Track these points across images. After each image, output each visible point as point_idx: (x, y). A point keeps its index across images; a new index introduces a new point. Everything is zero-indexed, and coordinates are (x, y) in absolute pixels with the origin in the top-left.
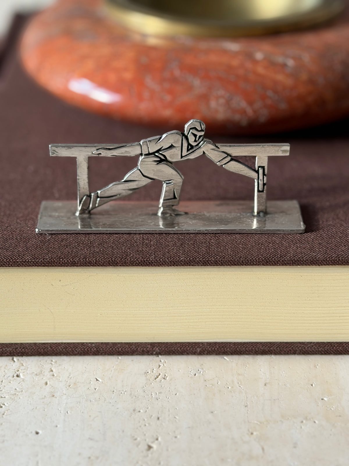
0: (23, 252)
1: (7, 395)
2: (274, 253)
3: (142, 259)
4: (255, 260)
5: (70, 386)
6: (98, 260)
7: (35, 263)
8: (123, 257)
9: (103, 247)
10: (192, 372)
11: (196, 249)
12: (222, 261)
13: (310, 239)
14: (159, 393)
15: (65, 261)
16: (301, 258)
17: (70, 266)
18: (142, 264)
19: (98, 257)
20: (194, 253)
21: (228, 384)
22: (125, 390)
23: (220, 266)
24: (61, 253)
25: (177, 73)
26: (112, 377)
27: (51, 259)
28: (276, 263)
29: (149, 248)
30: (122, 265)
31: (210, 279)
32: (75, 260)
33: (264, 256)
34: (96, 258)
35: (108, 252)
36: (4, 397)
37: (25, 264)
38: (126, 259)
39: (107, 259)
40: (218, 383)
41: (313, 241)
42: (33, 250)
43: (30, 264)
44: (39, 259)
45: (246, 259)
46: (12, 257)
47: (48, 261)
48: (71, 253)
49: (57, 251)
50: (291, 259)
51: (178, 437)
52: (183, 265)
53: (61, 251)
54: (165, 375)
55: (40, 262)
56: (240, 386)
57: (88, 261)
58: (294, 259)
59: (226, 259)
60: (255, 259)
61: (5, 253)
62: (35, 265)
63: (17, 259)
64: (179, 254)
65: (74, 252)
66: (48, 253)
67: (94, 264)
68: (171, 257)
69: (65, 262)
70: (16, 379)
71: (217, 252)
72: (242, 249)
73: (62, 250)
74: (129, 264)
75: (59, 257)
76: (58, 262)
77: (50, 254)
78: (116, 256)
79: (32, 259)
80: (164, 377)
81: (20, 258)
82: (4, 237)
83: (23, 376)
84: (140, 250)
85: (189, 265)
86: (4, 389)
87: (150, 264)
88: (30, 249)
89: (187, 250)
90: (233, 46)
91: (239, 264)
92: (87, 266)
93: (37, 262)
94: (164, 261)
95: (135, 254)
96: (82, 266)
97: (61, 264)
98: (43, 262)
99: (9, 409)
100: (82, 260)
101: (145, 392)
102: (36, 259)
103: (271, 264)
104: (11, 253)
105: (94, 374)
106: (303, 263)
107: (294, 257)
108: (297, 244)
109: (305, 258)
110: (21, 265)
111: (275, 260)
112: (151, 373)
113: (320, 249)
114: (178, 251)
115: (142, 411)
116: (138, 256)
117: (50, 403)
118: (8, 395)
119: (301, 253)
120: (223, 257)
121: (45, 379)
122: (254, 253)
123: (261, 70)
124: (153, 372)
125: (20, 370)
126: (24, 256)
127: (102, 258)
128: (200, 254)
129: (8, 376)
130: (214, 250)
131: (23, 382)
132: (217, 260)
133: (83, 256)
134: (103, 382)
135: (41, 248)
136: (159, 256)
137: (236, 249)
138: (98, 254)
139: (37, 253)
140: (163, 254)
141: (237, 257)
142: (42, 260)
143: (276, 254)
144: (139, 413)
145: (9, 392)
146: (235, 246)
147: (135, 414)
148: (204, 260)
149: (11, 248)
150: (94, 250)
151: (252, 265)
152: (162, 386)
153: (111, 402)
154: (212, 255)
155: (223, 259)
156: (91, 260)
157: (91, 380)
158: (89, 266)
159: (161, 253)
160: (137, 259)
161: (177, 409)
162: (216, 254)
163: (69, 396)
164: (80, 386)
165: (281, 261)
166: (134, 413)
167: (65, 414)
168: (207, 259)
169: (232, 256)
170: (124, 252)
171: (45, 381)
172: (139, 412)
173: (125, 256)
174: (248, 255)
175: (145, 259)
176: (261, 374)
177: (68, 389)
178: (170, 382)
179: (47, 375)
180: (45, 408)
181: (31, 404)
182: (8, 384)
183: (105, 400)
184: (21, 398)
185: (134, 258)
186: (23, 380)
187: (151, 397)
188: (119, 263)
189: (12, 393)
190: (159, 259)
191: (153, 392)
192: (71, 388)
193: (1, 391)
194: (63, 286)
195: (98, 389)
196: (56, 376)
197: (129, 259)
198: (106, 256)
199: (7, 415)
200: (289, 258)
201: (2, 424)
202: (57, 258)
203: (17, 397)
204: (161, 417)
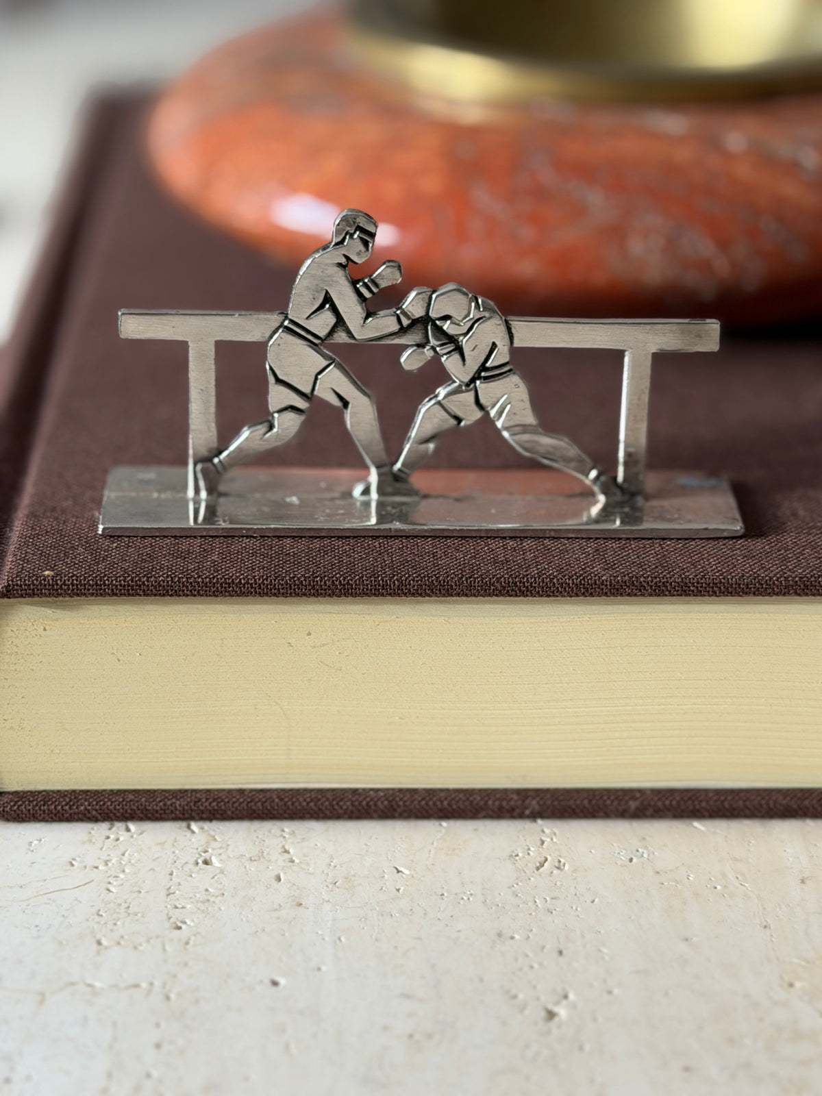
0: (224, 563)
1: (187, 903)
3: (508, 578)
4: (776, 582)
5: (335, 883)
6: (406, 580)
7: (255, 588)
10: (621, 853)
12: (698, 583)
14: (552, 899)
15: (327, 582)
17: (337, 596)
18: (508, 591)
19: (403, 573)
21: (713, 879)
22: (469, 893)
23: (694, 596)
24: (315, 566)
25: (547, 176)
26: (433, 865)
27: (294, 577)
29: (522, 557)
30: (462, 593)
31: (665, 631)
32: (352, 580)
33: (796, 573)
34: (399, 575)
35: (426, 565)
36: (183, 908)
37: (231, 589)
38: (470, 578)
39: (426, 578)
40: (690, 878)
42: (246, 560)
43: (242, 589)
44: (265, 577)
45: (755, 579)
46: (201, 574)
47: (286, 582)
48: (338, 566)
49: (303, 561)
51: (616, 991)
52: (606, 593)
54: (560, 862)
55: (267, 585)
56: (742, 885)
57: (381, 582)
59: (707, 579)
60: (777, 580)
61: (182, 564)
62: (256, 593)
63: (214, 578)
64: (595, 569)
65: (344, 563)
66: (285, 566)
67: (394, 590)
68: (578, 575)
69: (326, 586)
70: (203, 869)
71: (683, 565)
73: (315, 559)
74: (478, 590)
75: (311, 574)
76: (310, 585)
77: (289, 567)
78: (446, 573)
79: (249, 577)
80: (557, 864)
81: (219, 574)
83: (220, 863)
84: (502, 561)
85: (621, 595)
86: (178, 890)
87: (527, 591)
88: (240, 557)
89: (613, 561)
90: (672, 124)
91: (739, 592)
92: (378, 596)
95: (490, 568)
96: (367, 595)
97: (317, 590)
98: (275, 585)
99: (199, 933)
100: (367, 580)
101: (517, 896)
102: (256, 577)
103: (816, 592)
104: (197, 564)
105: (388, 858)
110: (221, 592)
112: (524, 857)
115: (517, 937)
116: (498, 572)
117: (294, 918)
118: (192, 902)
120: (702, 574)
121: (274, 869)
122: (772, 567)
123: (744, 171)
124: (529, 854)
125: (210, 850)
126: (227, 571)
127: (414, 575)
129: (184, 862)
131: (222, 875)
132: (687, 581)
133: (368, 571)
134: (415, 876)
138: (403, 568)
139: (258, 565)
140: (557, 569)
142: (271, 581)
144: (511, 941)
145: (191, 895)
147: (504, 942)
148: (656, 582)
152: (556, 884)
153: (441, 918)
154: (673, 571)
155: (702, 579)
156: (388, 581)
157: (384, 872)
158: (383, 595)
159: (551, 567)
160: (497, 578)
161: (602, 932)
162: (683, 570)
163: (338, 905)
164: (360, 884)
166: (500, 940)
167: (335, 942)
168: (663, 579)
169: (723, 573)
170: (463, 564)
171: (276, 873)
172: (512, 938)
173: (467, 571)
174: (757, 571)
175: (516, 578)
176: (788, 859)
177: (332, 891)
178: (574, 874)
179: (277, 860)
180: (284, 931)
181: (248, 921)
182: (186, 879)
183: (425, 914)
184: (223, 909)
185: (491, 576)
186: (222, 872)
187: (533, 907)
188: (454, 587)
189: (199, 898)
190: (550, 579)
191: (537, 897)
192: (338, 887)
193: (173, 893)
194: (314, 647)
195: (404, 890)
196: (298, 863)
197: (479, 579)
198: (422, 571)
199: (196, 945)
201: (186, 964)
202: (306, 575)
203: (213, 907)
204: (566, 949)
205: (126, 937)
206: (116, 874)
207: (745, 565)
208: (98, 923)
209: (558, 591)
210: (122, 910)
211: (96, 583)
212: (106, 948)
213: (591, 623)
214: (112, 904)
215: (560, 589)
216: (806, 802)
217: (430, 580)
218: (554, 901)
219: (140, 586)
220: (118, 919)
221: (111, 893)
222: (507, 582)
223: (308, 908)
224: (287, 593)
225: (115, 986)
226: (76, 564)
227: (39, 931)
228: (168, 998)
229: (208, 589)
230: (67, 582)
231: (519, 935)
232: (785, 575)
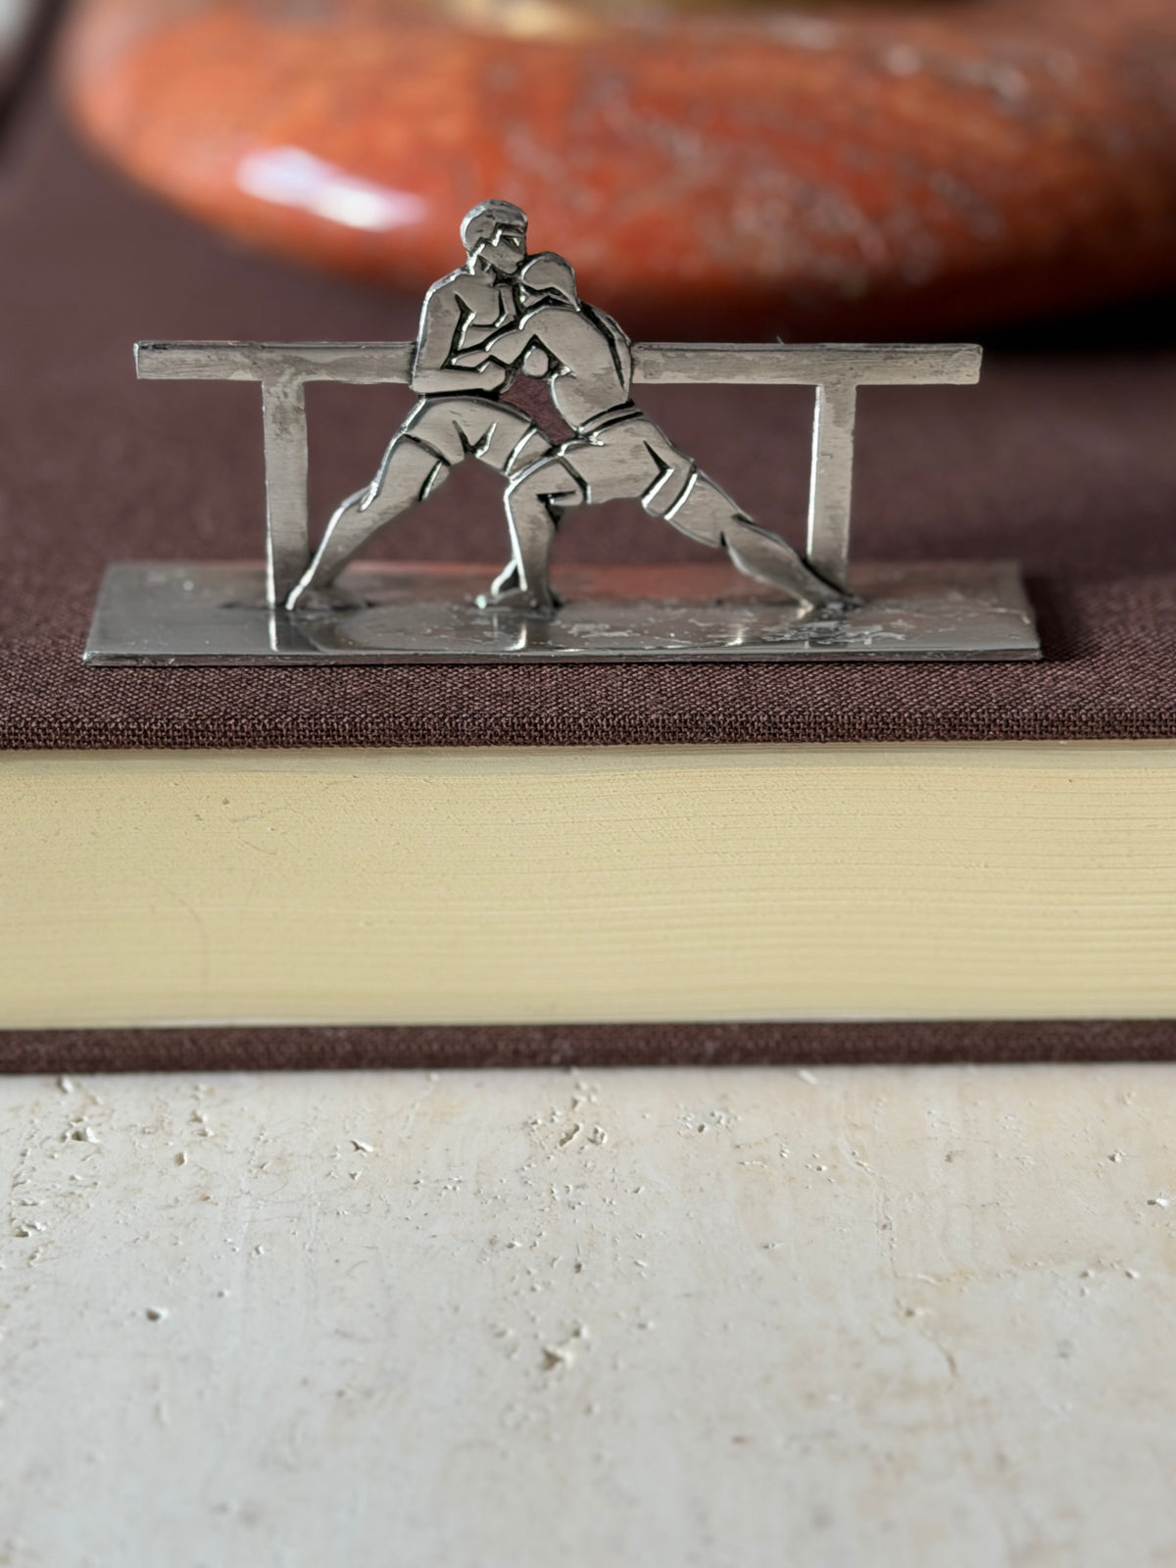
0: (96, 699)
1: (41, 1198)
2: (976, 696)
3: (512, 719)
4: (908, 720)
5: (262, 1167)
6: (361, 723)
7: (139, 736)
8: (448, 712)
9: (374, 683)
10: (689, 1119)
11: (701, 685)
12: (792, 723)
14: (578, 1187)
15: (245, 727)
16: (1071, 712)
17: (260, 746)
18: (512, 737)
19: (358, 712)
20: (693, 698)
21: (817, 1156)
22: (456, 1179)
23: (788, 741)
24: (230, 703)
25: (619, 116)
26: (409, 1137)
27: (195, 720)
28: (983, 731)
30: (444, 740)
31: (750, 793)
32: (281, 723)
33: (939, 706)
34: (352, 716)
35: (394, 699)
36: (34, 1204)
37: (103, 738)
38: (456, 718)
39: (391, 720)
40: (784, 1154)
42: (130, 695)
43: (120, 737)
44: (153, 720)
45: (877, 717)
46: (59, 716)
47: (185, 726)
48: (263, 702)
49: (214, 695)
50: (1036, 714)
51: (651, 1325)
52: (658, 739)
53: (230, 695)
54: (596, 1131)
55: (157, 731)
56: (859, 1164)
57: (324, 725)
58: (1047, 716)
59: (807, 717)
60: (910, 717)
61: (34, 702)
62: (140, 743)
63: (77, 722)
64: (643, 703)
65: (273, 698)
66: (185, 703)
67: (344, 737)
68: (616, 712)
69: (243, 732)
70: (72, 1147)
71: (774, 696)
73: (231, 692)
74: (468, 736)
75: (222, 714)
76: (219, 730)
77: (192, 705)
78: (422, 711)
79: (130, 720)
80: (591, 1137)
81: (86, 717)
82: (27, 653)
83: (97, 1138)
84: (507, 692)
85: (680, 741)
86: (30, 1177)
87: (541, 737)
88: (121, 689)
89: (671, 691)
90: (810, 33)
91: (854, 736)
92: (321, 747)
93: (145, 731)
95: (487, 703)
96: (305, 744)
97: (231, 739)
98: (168, 731)
99: (52, 1242)
100: (304, 723)
101: (526, 1182)
102: (141, 721)
103: (967, 734)
104: (56, 701)
105: (344, 1128)
106: (1077, 729)
107: (1047, 707)
108: (1054, 670)
109: (1083, 711)
110: (89, 743)
111: (978, 719)
112: (545, 1125)
113: (1135, 685)
114: (637, 692)
115: (518, 1244)
116: (498, 709)
117: (195, 1220)
118: (48, 1197)
119: (1068, 696)
120: (799, 709)
121: (174, 1146)
122: (905, 697)
123: (909, 104)
124: (552, 1121)
125: (86, 1119)
126: (98, 710)
127: (374, 715)
128: (717, 703)
129: (44, 1137)
130: (764, 688)
131: (97, 1155)
132: (777, 720)
133: (307, 710)
134: (381, 1154)
135: (160, 687)
136: (572, 708)
138: (359, 704)
139: (146, 702)
140: (587, 703)
141: (845, 709)
142: (162, 725)
143: (984, 701)
144: (508, 1251)
145: (49, 1186)
146: (839, 678)
147: (497, 1252)
148: (731, 722)
149: (54, 689)
150: (345, 691)
151: (900, 737)
152: (586, 1166)
153: (410, 1217)
154: (757, 705)
155: (798, 717)
156: (335, 724)
157: (336, 1149)
158: (328, 744)
159: (579, 700)
160: (496, 719)
161: (643, 1236)
162: (771, 703)
163: (262, 1199)
164: (298, 1168)
165: (1002, 722)
166: (492, 1250)
167: (250, 1254)
168: (741, 717)
169: (830, 708)
170: (448, 698)
171: (176, 1151)
172: (511, 1246)
173: (453, 708)
174: (882, 704)
175: (523, 718)
176: (932, 1126)
177: (257, 1177)
178: (615, 1151)
179: (182, 1132)
180: (177, 1238)
181: (126, 1224)
182: (44, 1163)
183: (388, 1211)
184: (92, 1205)
185: (487, 717)
186: (99, 1150)
187: (548, 1200)
188: (433, 732)
189: (60, 1189)
190: (574, 718)
191: (555, 1185)
192: (266, 1173)
193: (23, 1183)
194: (235, 821)
195: (362, 1176)
196: (212, 1137)
197: (469, 720)
198: (387, 709)
199: (45, 1260)
200: (1028, 713)
201: (27, 1289)
202: (215, 717)
203: (78, 1203)
204: (586, 1262)
207: (865, 695)
209: (586, 735)
213: (641, 782)
215: (589, 733)
216: (967, 1041)
217: (397, 723)
218: (579, 1191)
222: (510, 724)
223: (217, 1204)
224: (186, 743)
229: (69, 738)
231: (521, 1241)
232: (923, 710)
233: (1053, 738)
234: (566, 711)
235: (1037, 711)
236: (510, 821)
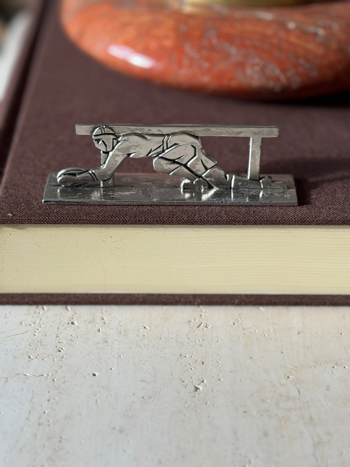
0: (78, 211)
1: (64, 341)
2: (309, 213)
3: (187, 218)
4: (291, 220)
5: (120, 333)
6: (147, 219)
7: (90, 221)
8: (170, 216)
10: (231, 321)
11: (236, 209)
12: (260, 220)
13: (341, 201)
15: (117, 219)
16: (333, 218)
17: (121, 224)
18: (187, 223)
19: (147, 216)
20: (234, 212)
21: (265, 332)
22: (171, 337)
23: (259, 225)
24: (113, 212)
25: (215, 41)
26: (158, 325)
27: (104, 217)
28: (310, 223)
29: (193, 208)
30: (169, 223)
32: (126, 218)
33: (299, 216)
34: (145, 217)
35: (156, 212)
36: (62, 343)
37: (80, 221)
38: (172, 218)
40: (256, 331)
41: (344, 202)
42: (87, 209)
43: (85, 221)
44: (93, 217)
45: (282, 219)
46: (69, 216)
47: (101, 219)
48: (122, 212)
51: (222, 379)
52: (225, 224)
54: (207, 324)
55: (94, 220)
56: (275, 335)
57: (138, 219)
58: (327, 219)
59: (264, 219)
60: (291, 219)
62: (90, 223)
63: (73, 217)
64: (221, 214)
65: (124, 211)
66: (101, 212)
67: (143, 222)
68: (214, 217)
69: (117, 221)
70: (71, 326)
72: (279, 209)
73: (113, 209)
74: (175, 222)
75: (111, 216)
76: (110, 220)
78: (163, 215)
79: (87, 217)
80: (206, 326)
81: (76, 216)
83: (77, 324)
84: (185, 210)
85: (231, 224)
86: (61, 335)
87: (194, 223)
88: (84, 208)
90: (267, 16)
91: (276, 224)
92: (137, 224)
93: (91, 220)
94: (208, 220)
95: (180, 213)
96: (132, 224)
97: (113, 222)
98: (97, 220)
99: (67, 353)
100: (132, 219)
101: (189, 339)
102: (90, 217)
103: (306, 224)
105: (141, 322)
106: (335, 223)
107: (327, 217)
108: (329, 205)
109: (337, 218)
110: (77, 223)
111: (309, 220)
112: (193, 322)
116: (183, 215)
117: (104, 348)
118: (66, 340)
119: (333, 214)
120: (262, 217)
121: (98, 326)
123: (293, 39)
124: (195, 321)
125: (74, 318)
126: (79, 214)
127: (151, 217)
128: (241, 214)
129: (63, 323)
131: (78, 329)
132: (256, 220)
133: (133, 215)
134: (151, 330)
135: (94, 207)
136: (203, 215)
137: (273, 209)
138: (147, 213)
140: (207, 214)
142: (96, 218)
143: (311, 215)
145: (66, 337)
147: (182, 358)
148: (244, 220)
150: (143, 209)
151: (288, 224)
152: (204, 334)
153: (159, 348)
154: (251, 215)
155: (262, 219)
156: (141, 219)
157: (139, 328)
158: (139, 224)
159: (204, 213)
160: (183, 218)
161: (220, 354)
162: (255, 214)
163: (121, 342)
164: (130, 333)
165: (315, 221)
166: (181, 358)
167: (118, 358)
169: (270, 216)
170: (170, 212)
171: (98, 328)
172: (185, 357)
173: (172, 215)
174: (284, 215)
175: (190, 218)
176: (294, 324)
177: (119, 336)
178: (212, 330)
179: (99, 323)
180: (99, 353)
181: (86, 349)
182: (64, 331)
183: (153, 346)
184: (77, 343)
185: (180, 217)
186: (78, 327)
187: (195, 343)
188: (166, 221)
189: (69, 338)
190: (203, 218)
191: (196, 339)
192: (121, 334)
193: (59, 336)
194: (113, 242)
195: (146, 336)
196: (107, 324)
197: (176, 218)
198: (154, 215)
199: (66, 358)
200: (322, 219)
201: (62, 366)
202: (109, 216)
203: (73, 342)
204: (205, 362)
205: (40, 355)
206: (37, 328)
208: (30, 349)
209: (206, 223)
210: (39, 344)
211: (29, 219)
212: (32, 359)
213: (220, 233)
214: (35, 341)
216: (304, 300)
217: (157, 219)
218: (203, 341)
219: (45, 220)
220: (37, 347)
221: (35, 336)
223: (109, 343)
224: (102, 223)
225: (35, 375)
226: (21, 211)
227: (7, 352)
228: (54, 380)
229: (71, 221)
230: (17, 219)
231: (188, 355)
232: (295, 217)
233: (329, 225)
234: (201, 216)
235: (325, 218)
236: (185, 243)
